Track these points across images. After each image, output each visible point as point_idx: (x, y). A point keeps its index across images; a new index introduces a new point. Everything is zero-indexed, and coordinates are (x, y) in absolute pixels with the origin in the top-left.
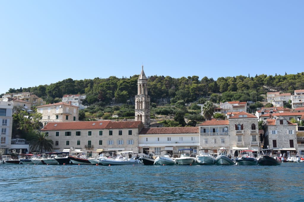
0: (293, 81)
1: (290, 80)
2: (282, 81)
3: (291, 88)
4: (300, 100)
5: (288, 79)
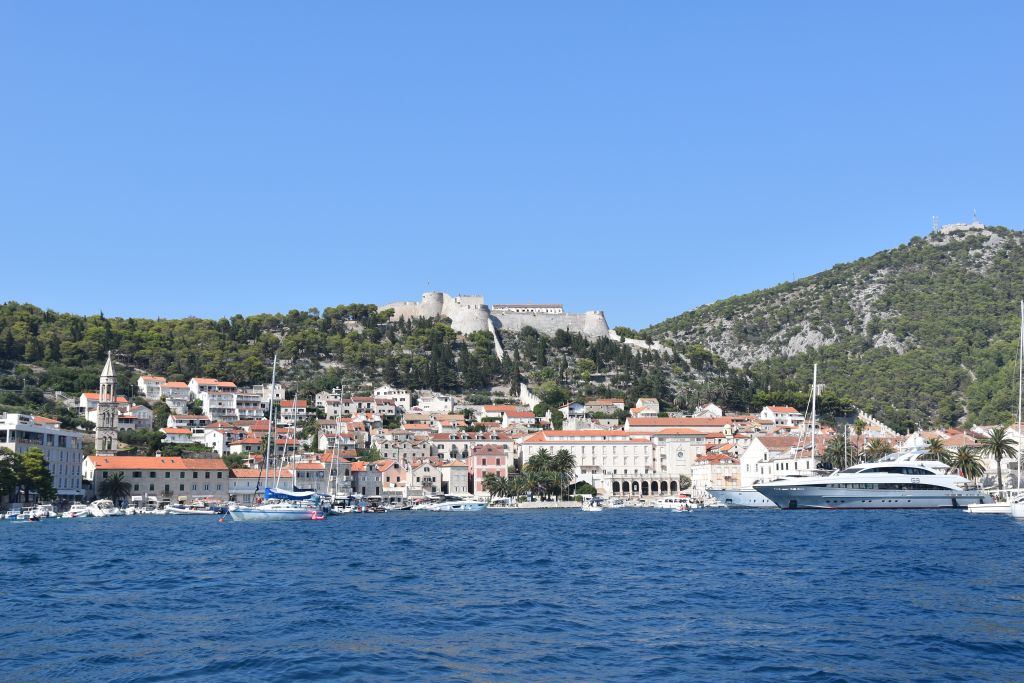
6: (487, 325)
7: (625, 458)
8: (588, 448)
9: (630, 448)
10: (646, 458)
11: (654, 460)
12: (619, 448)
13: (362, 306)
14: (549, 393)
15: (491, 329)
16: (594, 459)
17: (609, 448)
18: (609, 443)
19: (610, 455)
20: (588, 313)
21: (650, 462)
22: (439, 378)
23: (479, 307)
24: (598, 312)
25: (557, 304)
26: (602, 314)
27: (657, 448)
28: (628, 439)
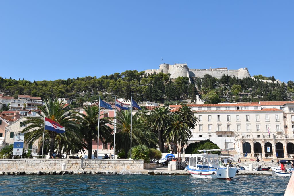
0: (22, 86)
1: (21, 85)
2: (12, 85)
3: (18, 92)
4: (19, 105)
5: (20, 84)
6: (186, 75)
7: (258, 125)
8: (223, 117)
9: (262, 116)
10: (278, 125)
11: (286, 127)
12: (252, 116)
13: (130, 71)
14: (211, 98)
15: (188, 76)
16: (228, 126)
17: (243, 116)
18: (242, 112)
19: (243, 123)
20: (240, 69)
21: (281, 129)
22: (152, 95)
23: (182, 66)
24: (245, 68)
25: (224, 68)
26: (247, 69)
27: (288, 116)
28: (259, 108)
